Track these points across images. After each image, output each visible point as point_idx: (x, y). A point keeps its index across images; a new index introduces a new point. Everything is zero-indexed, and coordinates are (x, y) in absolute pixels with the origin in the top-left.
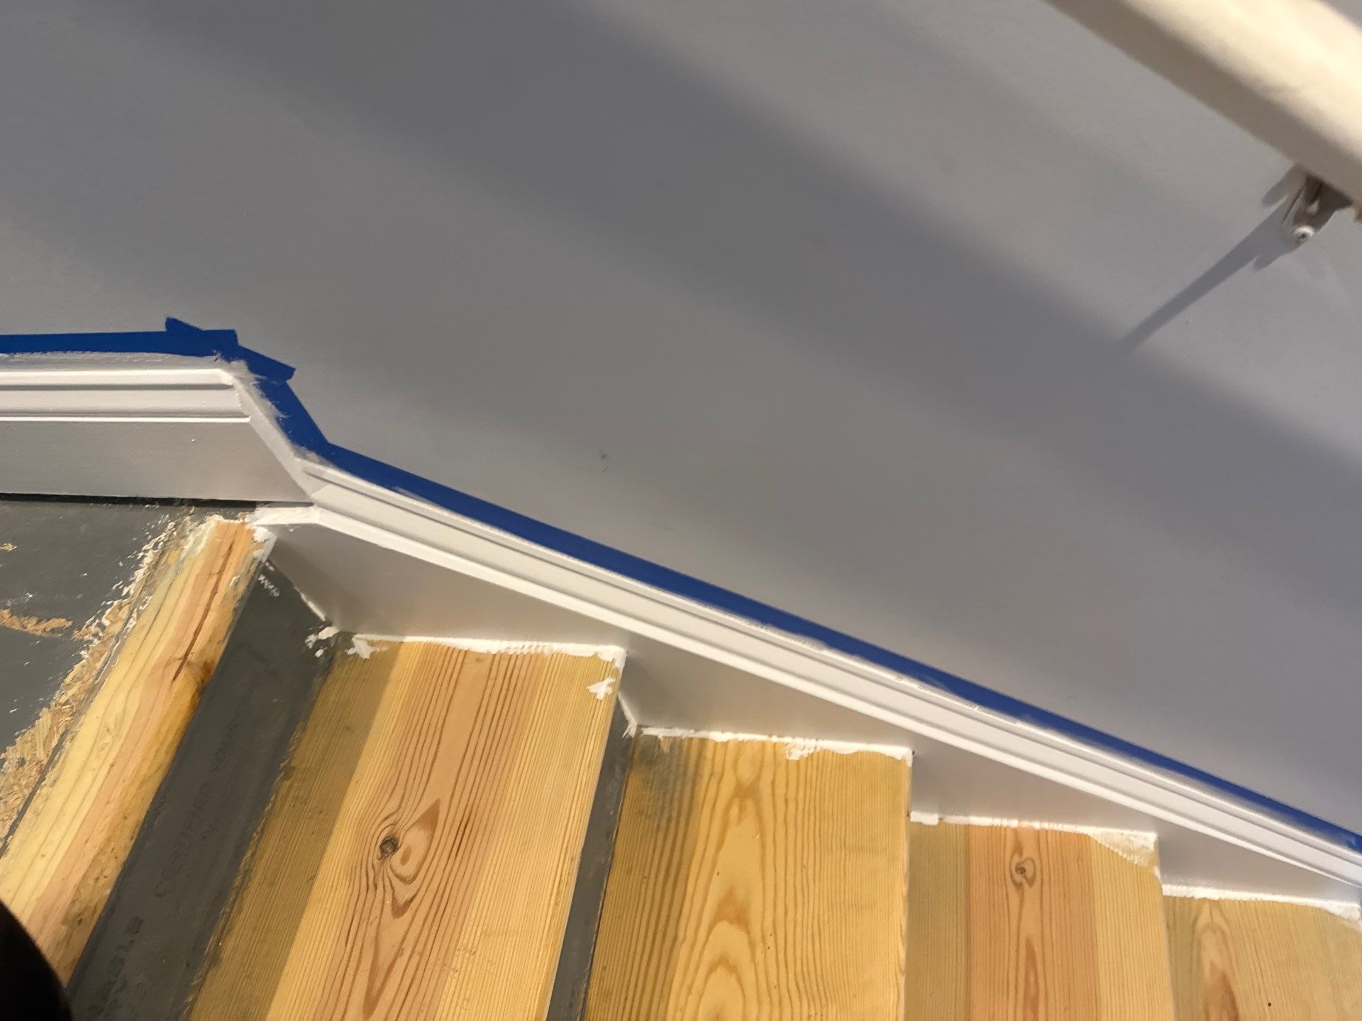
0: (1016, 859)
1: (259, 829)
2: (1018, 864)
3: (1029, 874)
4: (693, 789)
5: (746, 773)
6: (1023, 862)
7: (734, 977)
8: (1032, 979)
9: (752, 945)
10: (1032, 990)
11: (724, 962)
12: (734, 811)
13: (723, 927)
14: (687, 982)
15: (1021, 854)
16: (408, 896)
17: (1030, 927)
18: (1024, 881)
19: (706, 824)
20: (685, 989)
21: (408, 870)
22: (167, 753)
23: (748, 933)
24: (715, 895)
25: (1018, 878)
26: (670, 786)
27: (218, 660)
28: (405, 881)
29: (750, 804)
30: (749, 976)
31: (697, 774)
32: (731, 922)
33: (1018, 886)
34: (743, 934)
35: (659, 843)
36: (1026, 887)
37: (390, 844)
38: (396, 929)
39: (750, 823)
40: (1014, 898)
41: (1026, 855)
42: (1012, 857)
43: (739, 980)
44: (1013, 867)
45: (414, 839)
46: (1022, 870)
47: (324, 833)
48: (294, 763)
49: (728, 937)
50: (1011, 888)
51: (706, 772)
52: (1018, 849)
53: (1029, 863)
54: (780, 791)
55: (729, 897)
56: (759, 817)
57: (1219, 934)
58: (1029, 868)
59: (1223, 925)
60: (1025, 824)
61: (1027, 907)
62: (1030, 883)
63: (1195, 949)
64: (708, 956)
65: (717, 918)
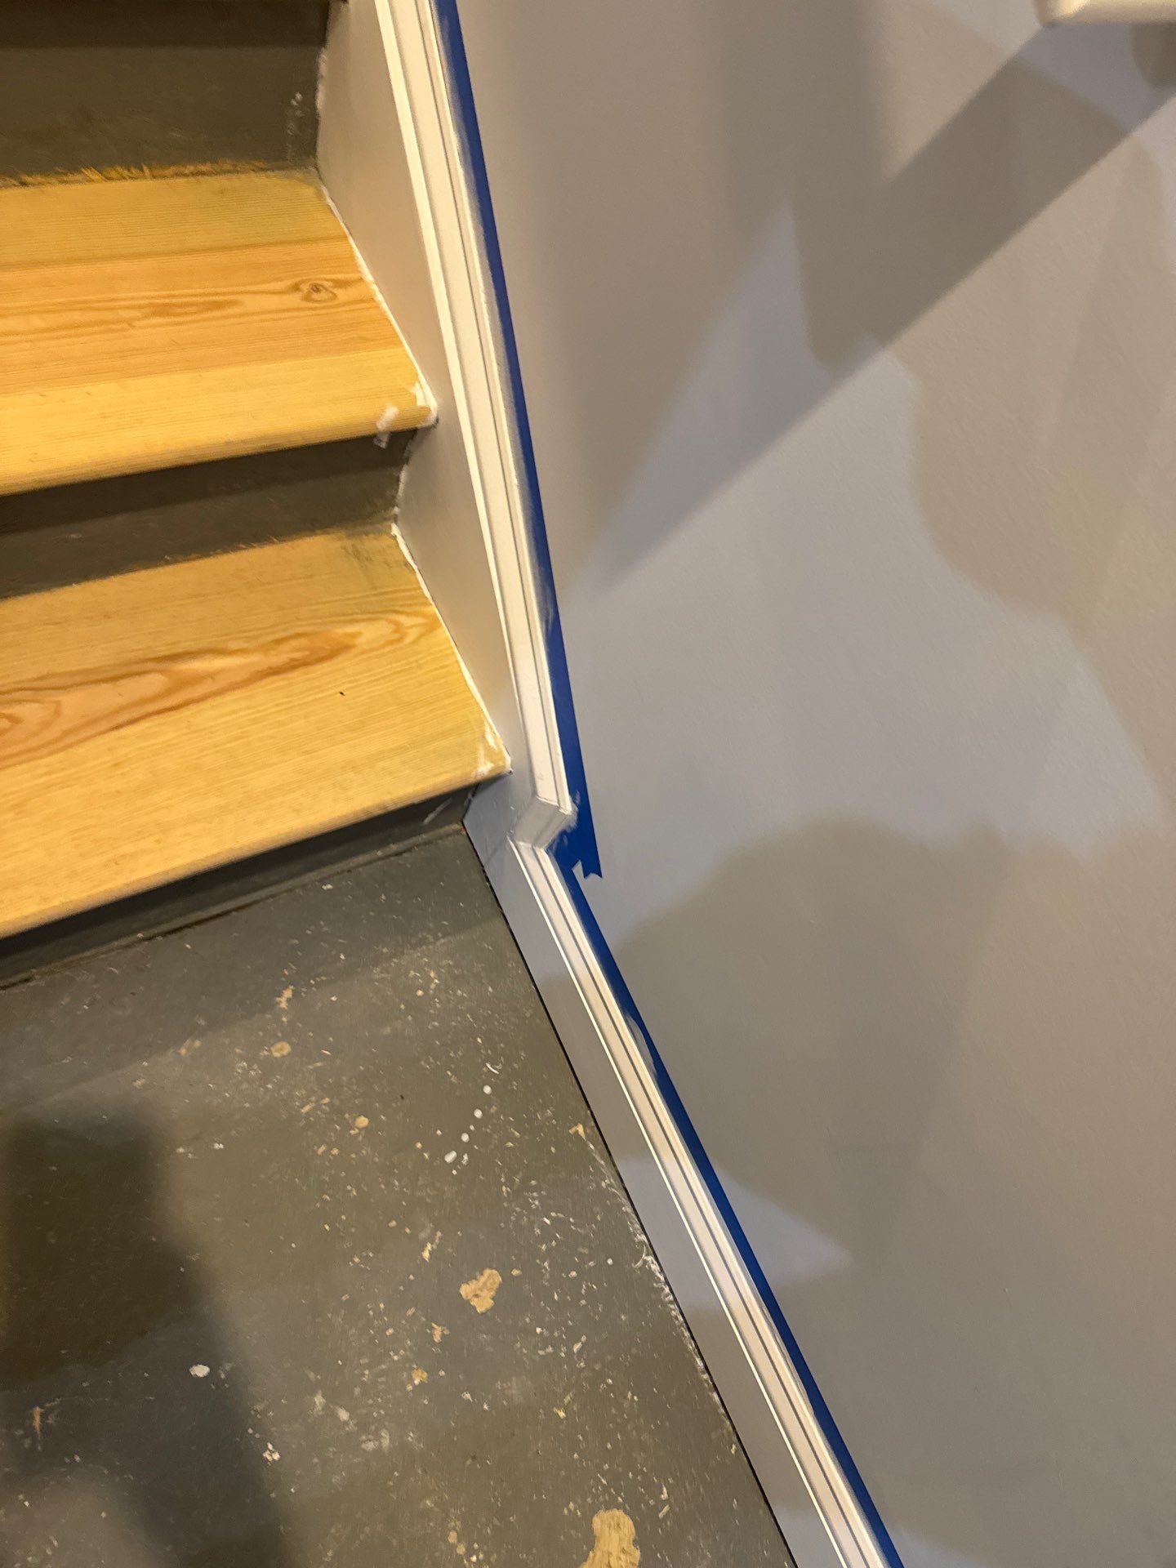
0: (327, 284)
2: (322, 286)
3: (315, 296)
6: (326, 289)
10: (177, 311)
15: (335, 287)
17: (251, 303)
18: (305, 292)
25: (305, 288)
33: (296, 288)
36: (300, 294)
40: (278, 286)
41: (336, 291)
42: (329, 280)
44: (316, 282)
46: (316, 289)
50: (289, 283)
52: (342, 284)
53: (332, 296)
57: (397, 636)
58: (323, 295)
59: (408, 640)
60: (375, 288)
61: (275, 298)
62: (307, 298)
63: (365, 617)
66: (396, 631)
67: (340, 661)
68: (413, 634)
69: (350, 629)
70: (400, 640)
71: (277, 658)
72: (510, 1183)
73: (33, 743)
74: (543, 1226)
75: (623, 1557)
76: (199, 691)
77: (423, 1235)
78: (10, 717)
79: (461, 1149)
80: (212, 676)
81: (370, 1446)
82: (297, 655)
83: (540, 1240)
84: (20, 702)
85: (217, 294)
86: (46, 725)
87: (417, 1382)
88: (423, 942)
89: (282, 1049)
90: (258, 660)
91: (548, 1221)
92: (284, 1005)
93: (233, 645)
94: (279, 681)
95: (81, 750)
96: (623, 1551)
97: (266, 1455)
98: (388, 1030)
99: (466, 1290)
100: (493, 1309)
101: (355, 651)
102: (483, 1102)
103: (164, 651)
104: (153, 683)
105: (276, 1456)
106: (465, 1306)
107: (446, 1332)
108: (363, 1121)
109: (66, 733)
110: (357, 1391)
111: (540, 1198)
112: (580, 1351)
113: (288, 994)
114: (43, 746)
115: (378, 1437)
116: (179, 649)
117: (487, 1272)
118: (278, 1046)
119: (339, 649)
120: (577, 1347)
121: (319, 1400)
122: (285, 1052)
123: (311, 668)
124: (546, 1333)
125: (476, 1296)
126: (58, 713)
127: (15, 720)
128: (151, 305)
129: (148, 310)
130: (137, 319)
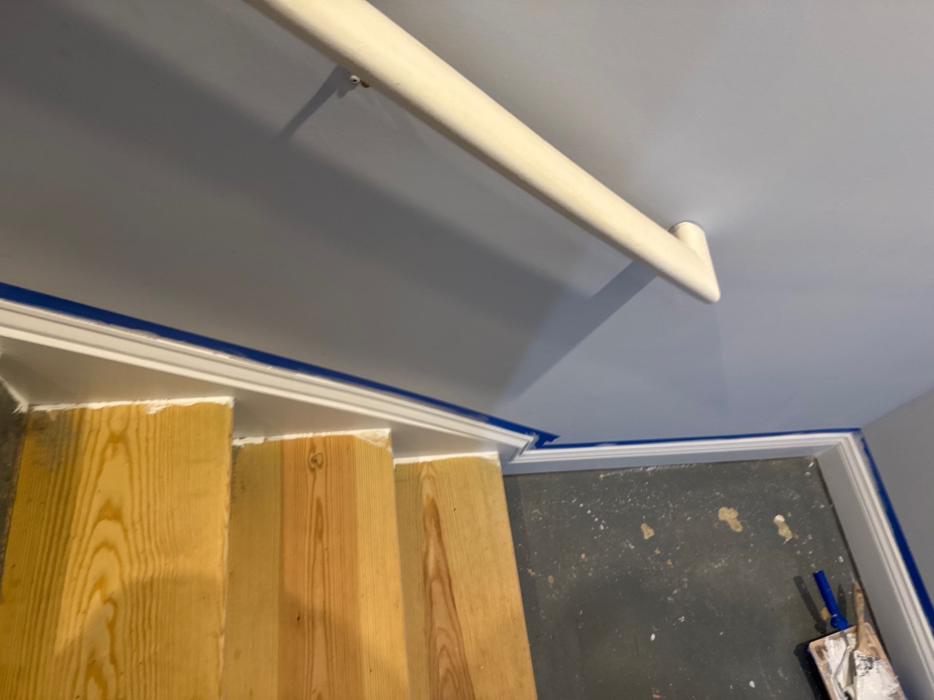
0: (312, 455)
2: (313, 458)
3: (319, 462)
4: (77, 441)
5: (117, 427)
6: (316, 456)
7: (113, 552)
8: (320, 520)
9: (125, 531)
10: (320, 527)
11: (107, 545)
12: (109, 451)
14: (79, 562)
15: (314, 452)
17: (319, 492)
18: (316, 466)
19: (88, 464)
20: (76, 568)
23: (122, 523)
24: (97, 503)
25: (313, 466)
26: (59, 442)
29: (120, 446)
30: (123, 549)
31: (79, 432)
32: (110, 519)
33: (313, 470)
34: (119, 525)
36: (317, 470)
39: (121, 457)
40: (310, 478)
41: (317, 452)
42: (309, 454)
43: (116, 554)
44: (310, 460)
46: (314, 461)
49: (109, 529)
50: (308, 472)
51: (86, 429)
52: (313, 449)
53: (319, 456)
54: (143, 435)
55: (108, 504)
56: (128, 453)
57: (431, 479)
58: (319, 459)
59: (434, 474)
60: (317, 434)
61: (317, 481)
62: (320, 467)
63: (419, 489)
64: (93, 544)
65: (99, 519)
66: (429, 478)
67: (440, 505)
68: (431, 472)
69: (425, 497)
70: (434, 478)
71: (433, 533)
72: (615, 509)
73: (455, 642)
74: (631, 502)
75: (731, 513)
76: (443, 568)
77: (626, 546)
78: (442, 650)
79: (599, 523)
80: (437, 562)
81: (686, 585)
82: (433, 523)
83: (635, 504)
84: (435, 644)
85: (312, 506)
86: (448, 636)
87: (671, 563)
88: (521, 511)
89: (551, 579)
90: (433, 541)
91: (630, 500)
92: (534, 574)
93: (424, 549)
94: (445, 535)
95: (462, 623)
96: (730, 513)
97: (682, 621)
98: (552, 536)
99: (646, 537)
100: (654, 530)
101: (436, 499)
102: (585, 509)
103: (421, 579)
104: (436, 587)
105: (683, 617)
106: (651, 539)
107: (658, 548)
108: (583, 556)
109: (454, 628)
110: (669, 585)
111: (622, 499)
112: (672, 504)
113: (530, 571)
114: (458, 639)
115: (684, 582)
116: (421, 572)
117: (642, 527)
118: (549, 580)
119: (434, 505)
120: (671, 505)
121: (670, 599)
122: (552, 578)
123: (441, 518)
124: (665, 514)
125: (649, 534)
126: (443, 630)
127: (444, 648)
128: (315, 538)
129: (318, 540)
130: (322, 546)
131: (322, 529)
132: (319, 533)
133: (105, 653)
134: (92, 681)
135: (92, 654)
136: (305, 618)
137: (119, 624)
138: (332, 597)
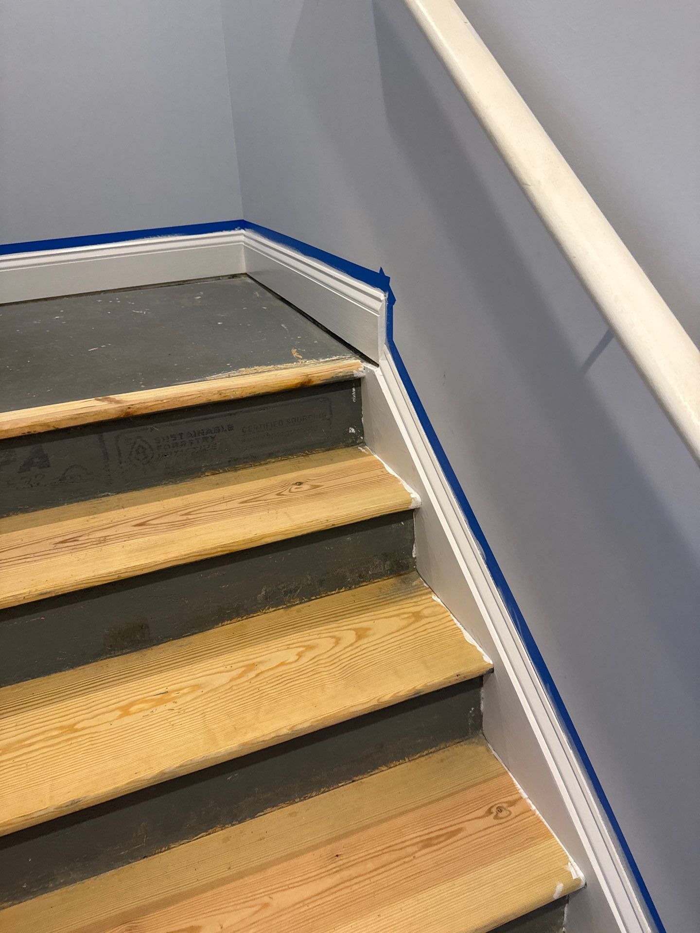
0: (505, 805)
1: (283, 459)
2: (502, 807)
3: (500, 815)
4: (405, 599)
5: (426, 612)
6: (505, 809)
7: (334, 645)
8: (442, 839)
9: (351, 645)
10: (436, 841)
11: (338, 640)
12: (406, 616)
13: (353, 632)
14: (322, 632)
15: (509, 806)
16: (285, 494)
17: (470, 827)
18: (495, 814)
19: (392, 610)
20: (317, 633)
21: (293, 490)
22: (279, 387)
23: (356, 641)
24: (364, 625)
25: (494, 810)
26: (399, 592)
27: (314, 383)
28: (290, 491)
29: (413, 619)
30: (337, 649)
31: (412, 597)
32: (356, 634)
33: (489, 812)
34: (354, 640)
35: (373, 599)
36: (492, 816)
37: (300, 483)
38: (273, 496)
39: (405, 622)
40: (480, 813)
41: (510, 809)
42: (504, 802)
43: (333, 647)
44: (498, 805)
45: (305, 487)
46: (500, 810)
47: (291, 471)
48: (310, 456)
49: (351, 636)
50: (486, 808)
51: (414, 600)
52: (512, 803)
53: (508, 813)
54: (427, 626)
55: (368, 629)
56: (409, 625)
58: (504, 814)
60: (529, 801)
61: (480, 821)
62: (496, 817)
64: (336, 634)
65: (355, 630)
85: (451, 826)
128: (422, 841)
129: (420, 844)
130: (416, 852)
131: (432, 845)
132: (427, 843)
133: (262, 668)
134: (243, 669)
135: (261, 662)
136: (341, 862)
137: (284, 668)
138: (368, 882)
